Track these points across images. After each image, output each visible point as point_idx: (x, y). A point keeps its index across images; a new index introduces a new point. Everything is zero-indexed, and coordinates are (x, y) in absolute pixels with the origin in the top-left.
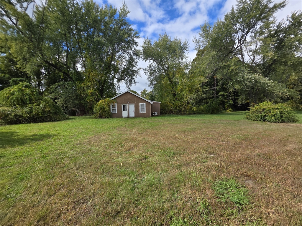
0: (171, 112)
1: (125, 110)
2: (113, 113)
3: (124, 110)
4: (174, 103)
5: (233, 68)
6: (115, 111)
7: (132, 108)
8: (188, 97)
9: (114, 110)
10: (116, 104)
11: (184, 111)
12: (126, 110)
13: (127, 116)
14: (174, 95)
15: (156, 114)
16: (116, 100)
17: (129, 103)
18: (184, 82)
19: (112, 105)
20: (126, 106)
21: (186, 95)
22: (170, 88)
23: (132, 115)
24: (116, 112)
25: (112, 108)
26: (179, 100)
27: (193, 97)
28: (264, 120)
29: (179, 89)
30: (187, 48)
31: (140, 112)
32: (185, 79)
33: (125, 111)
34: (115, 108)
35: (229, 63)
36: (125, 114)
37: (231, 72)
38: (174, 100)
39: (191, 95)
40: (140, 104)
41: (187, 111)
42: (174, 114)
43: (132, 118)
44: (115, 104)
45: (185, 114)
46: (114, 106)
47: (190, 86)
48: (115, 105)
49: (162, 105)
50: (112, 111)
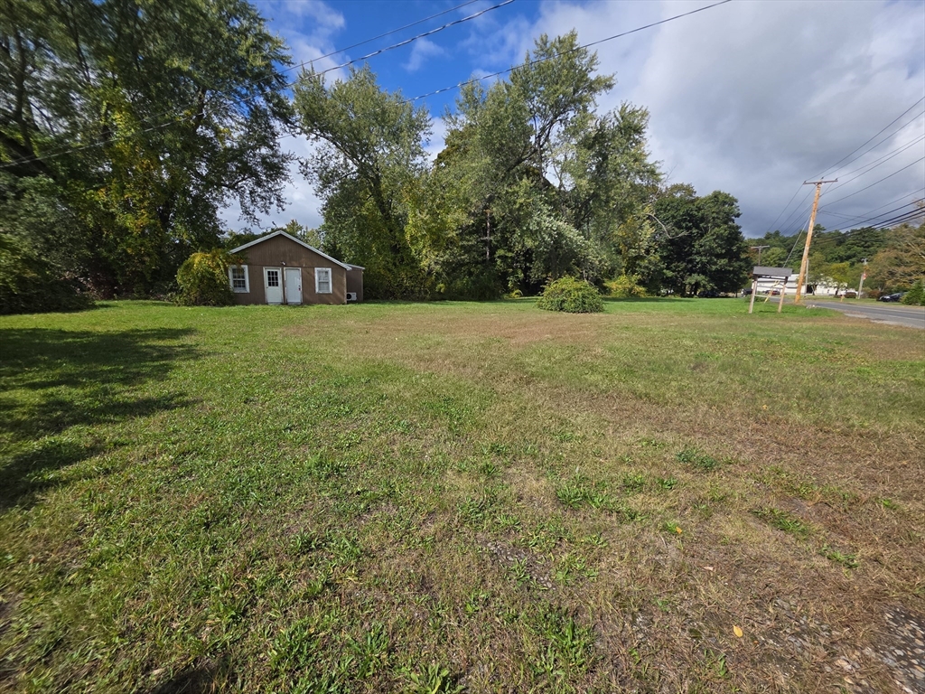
0: (389, 294)
1: (273, 282)
2: (238, 291)
3: (270, 285)
4: (395, 270)
5: (522, 200)
6: (244, 286)
7: (294, 278)
8: (429, 260)
9: (241, 284)
10: (246, 267)
11: (420, 291)
12: (277, 285)
13: (280, 300)
14: (395, 249)
15: (354, 296)
16: (246, 256)
17: (285, 266)
18: (422, 219)
19: (234, 271)
20: (276, 273)
21: (424, 252)
22: (385, 230)
23: (295, 296)
24: (248, 290)
25: (234, 277)
26: (408, 265)
27: (442, 259)
28: (561, 309)
29: (408, 237)
30: (426, 126)
31: (317, 290)
32: (424, 214)
33: (275, 288)
34: (243, 277)
35: (516, 189)
36: (273, 294)
37: (519, 210)
38: (394, 264)
39: (436, 253)
40: (316, 269)
41: (426, 292)
42: (396, 298)
43: (296, 305)
44: (243, 266)
45: (422, 300)
46: (239, 272)
47: (434, 230)
48: (243, 270)
49: (366, 275)
50: (235, 286)
